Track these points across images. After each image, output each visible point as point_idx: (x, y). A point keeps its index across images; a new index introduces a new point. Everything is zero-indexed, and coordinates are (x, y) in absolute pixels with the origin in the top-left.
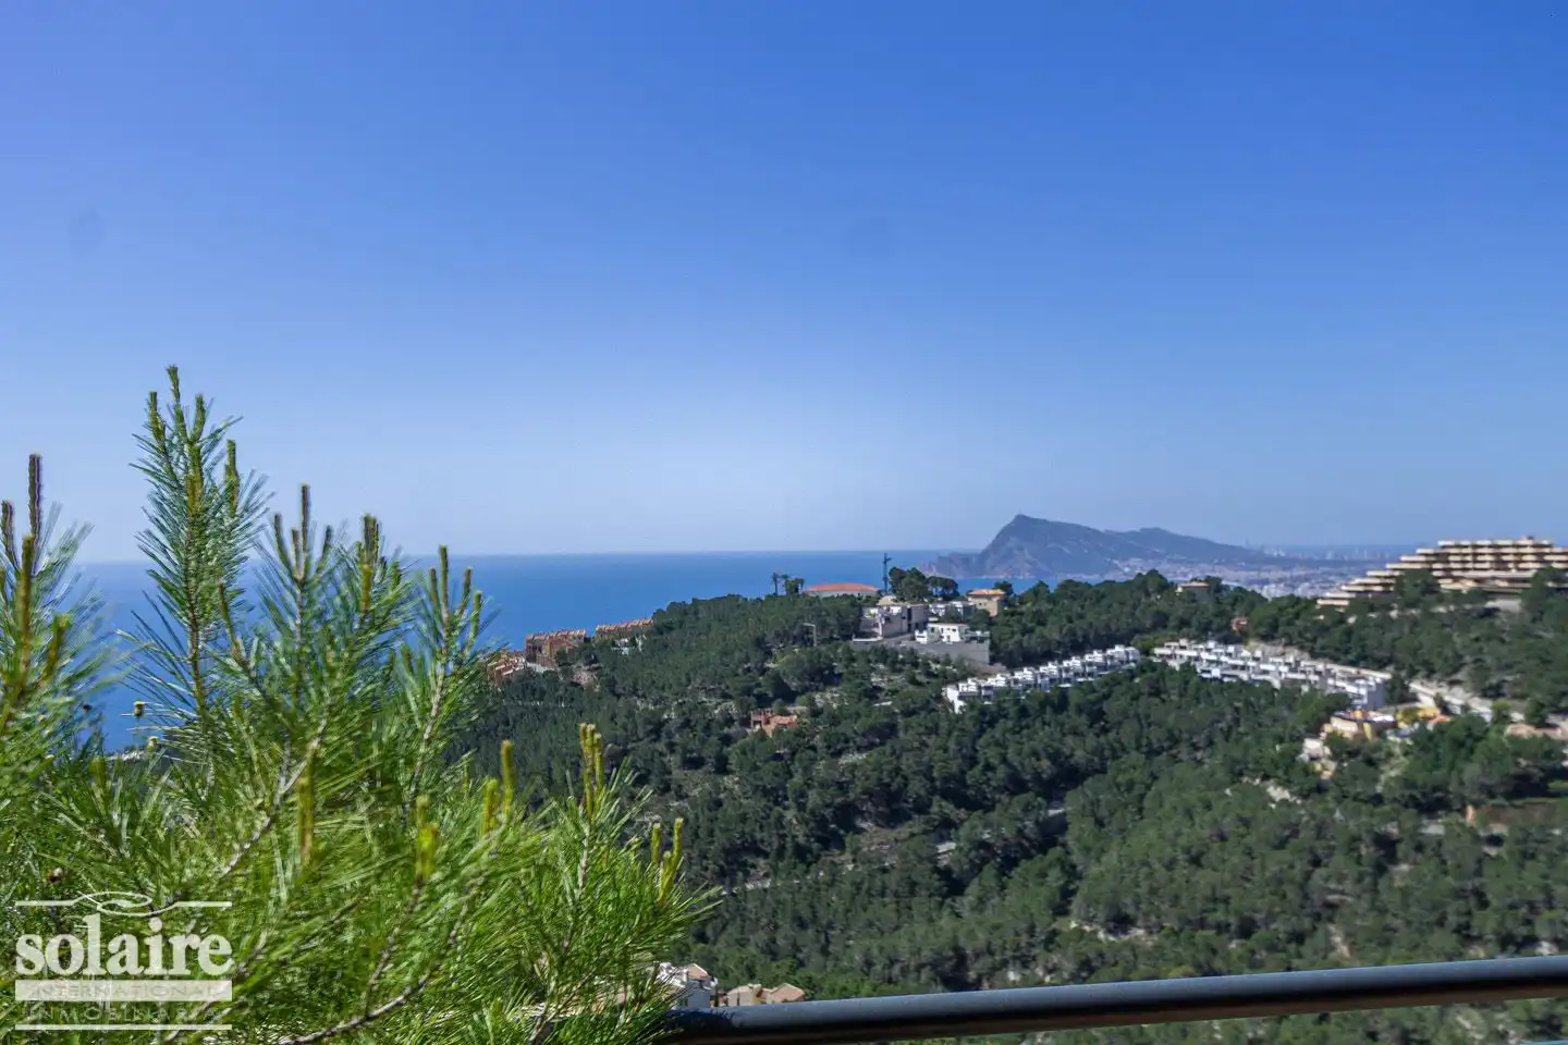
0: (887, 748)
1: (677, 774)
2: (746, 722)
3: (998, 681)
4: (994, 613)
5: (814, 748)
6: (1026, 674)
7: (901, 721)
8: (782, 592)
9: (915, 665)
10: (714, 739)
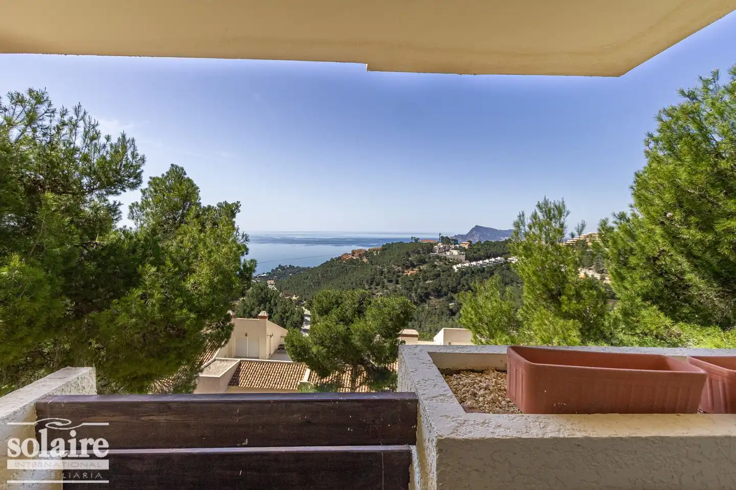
0: (438, 280)
1: (386, 283)
2: (403, 272)
3: (467, 265)
4: (467, 248)
5: (419, 279)
6: (474, 263)
7: (442, 273)
8: (414, 241)
9: (446, 260)
10: (395, 276)
